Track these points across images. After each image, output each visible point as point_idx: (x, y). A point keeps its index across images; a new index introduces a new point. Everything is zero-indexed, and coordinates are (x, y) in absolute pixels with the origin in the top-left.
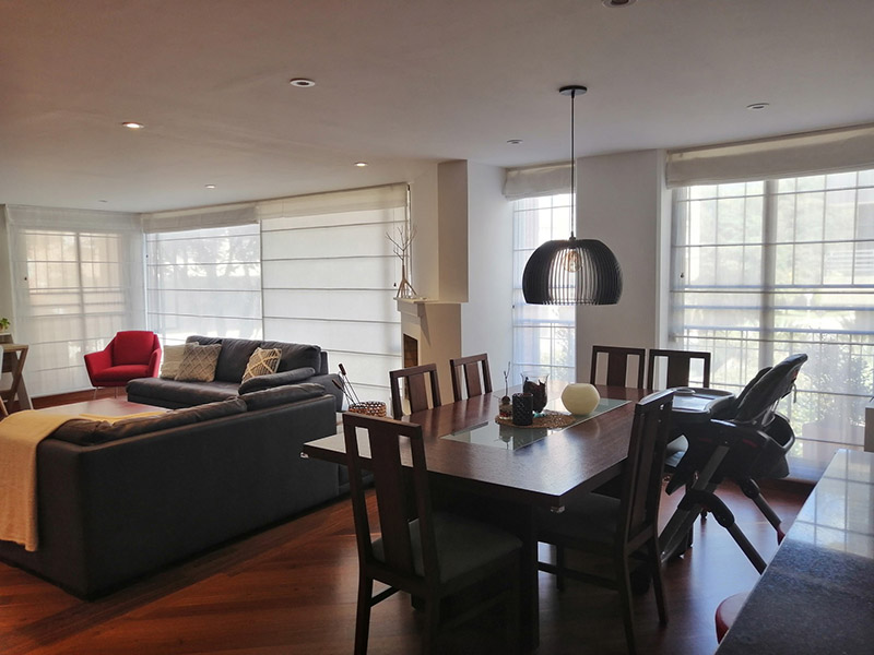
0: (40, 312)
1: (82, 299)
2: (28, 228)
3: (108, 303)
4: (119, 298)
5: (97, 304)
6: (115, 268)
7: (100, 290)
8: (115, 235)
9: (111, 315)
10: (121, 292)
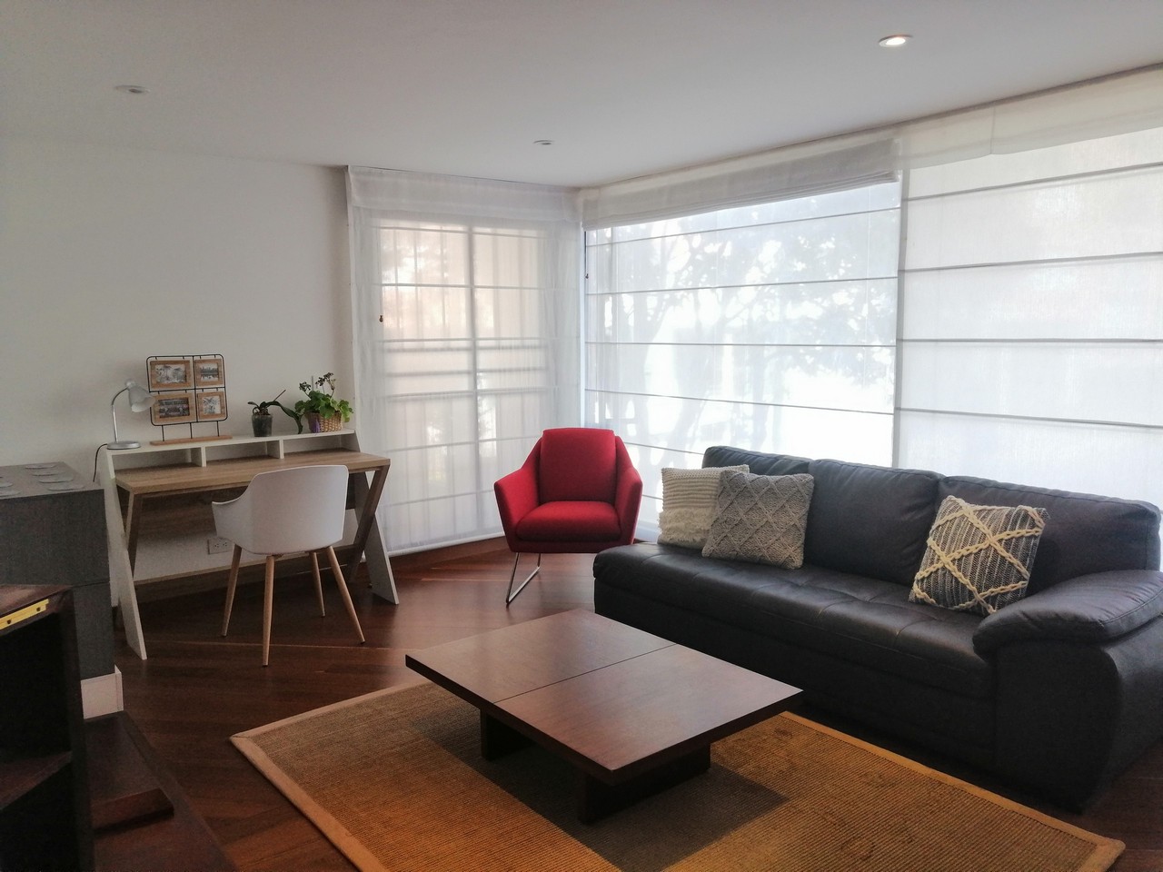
0: (403, 387)
1: (475, 362)
2: (385, 214)
3: (518, 370)
4: (535, 358)
5: (500, 371)
6: (532, 299)
7: (504, 343)
8: (533, 233)
9: (521, 392)
10: (539, 347)
